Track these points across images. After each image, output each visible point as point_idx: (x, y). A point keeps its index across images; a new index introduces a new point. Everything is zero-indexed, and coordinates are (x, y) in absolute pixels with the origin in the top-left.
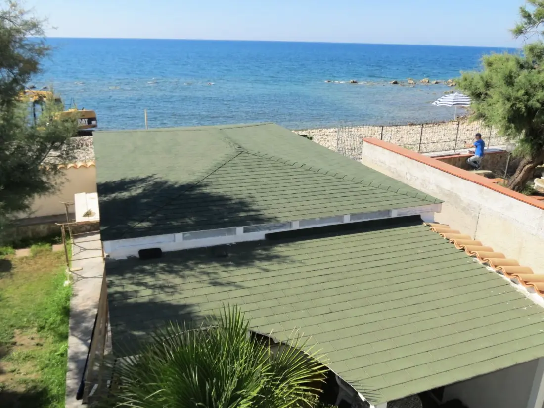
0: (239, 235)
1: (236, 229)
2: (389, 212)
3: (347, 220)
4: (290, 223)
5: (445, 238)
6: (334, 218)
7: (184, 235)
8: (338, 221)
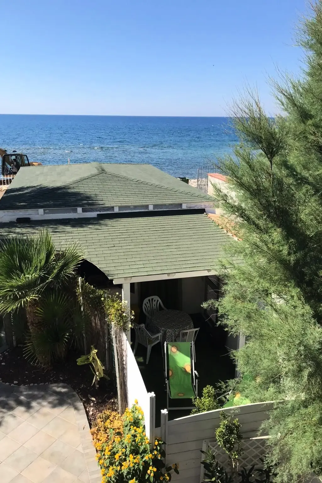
0: (79, 213)
1: (77, 208)
2: (181, 205)
3: (151, 208)
4: (113, 208)
5: (212, 220)
6: (142, 207)
7: (44, 210)
8: (145, 209)
